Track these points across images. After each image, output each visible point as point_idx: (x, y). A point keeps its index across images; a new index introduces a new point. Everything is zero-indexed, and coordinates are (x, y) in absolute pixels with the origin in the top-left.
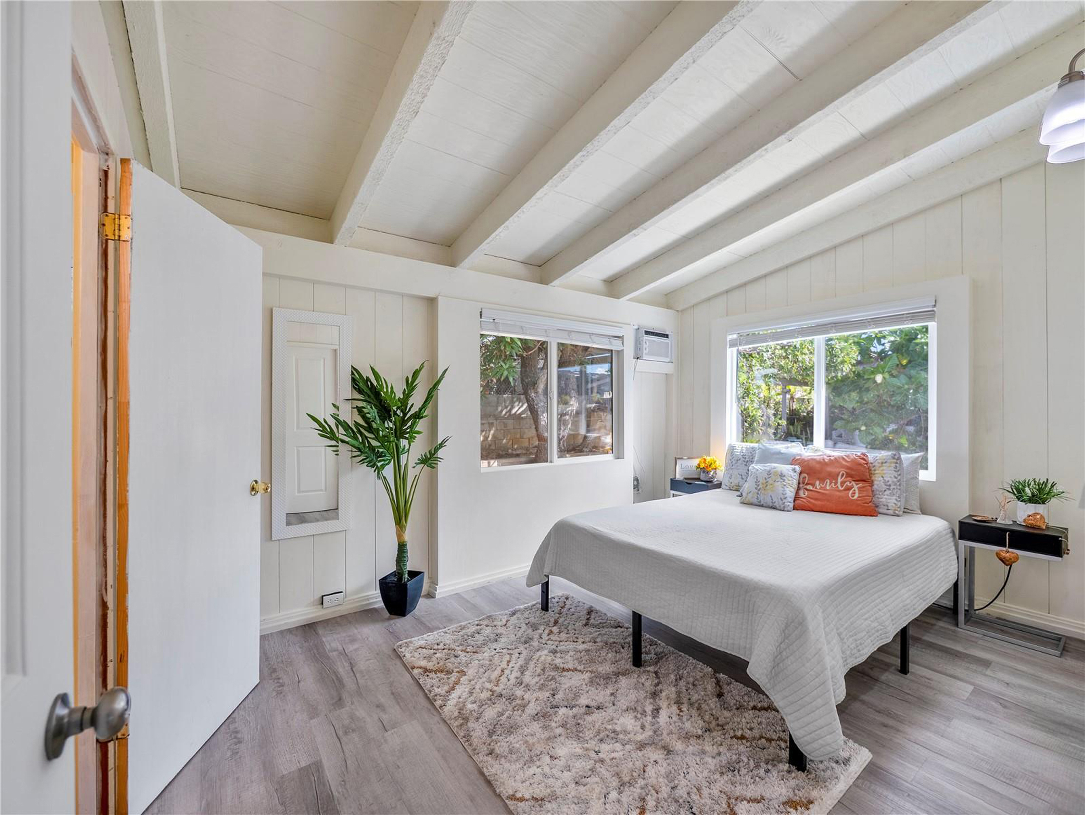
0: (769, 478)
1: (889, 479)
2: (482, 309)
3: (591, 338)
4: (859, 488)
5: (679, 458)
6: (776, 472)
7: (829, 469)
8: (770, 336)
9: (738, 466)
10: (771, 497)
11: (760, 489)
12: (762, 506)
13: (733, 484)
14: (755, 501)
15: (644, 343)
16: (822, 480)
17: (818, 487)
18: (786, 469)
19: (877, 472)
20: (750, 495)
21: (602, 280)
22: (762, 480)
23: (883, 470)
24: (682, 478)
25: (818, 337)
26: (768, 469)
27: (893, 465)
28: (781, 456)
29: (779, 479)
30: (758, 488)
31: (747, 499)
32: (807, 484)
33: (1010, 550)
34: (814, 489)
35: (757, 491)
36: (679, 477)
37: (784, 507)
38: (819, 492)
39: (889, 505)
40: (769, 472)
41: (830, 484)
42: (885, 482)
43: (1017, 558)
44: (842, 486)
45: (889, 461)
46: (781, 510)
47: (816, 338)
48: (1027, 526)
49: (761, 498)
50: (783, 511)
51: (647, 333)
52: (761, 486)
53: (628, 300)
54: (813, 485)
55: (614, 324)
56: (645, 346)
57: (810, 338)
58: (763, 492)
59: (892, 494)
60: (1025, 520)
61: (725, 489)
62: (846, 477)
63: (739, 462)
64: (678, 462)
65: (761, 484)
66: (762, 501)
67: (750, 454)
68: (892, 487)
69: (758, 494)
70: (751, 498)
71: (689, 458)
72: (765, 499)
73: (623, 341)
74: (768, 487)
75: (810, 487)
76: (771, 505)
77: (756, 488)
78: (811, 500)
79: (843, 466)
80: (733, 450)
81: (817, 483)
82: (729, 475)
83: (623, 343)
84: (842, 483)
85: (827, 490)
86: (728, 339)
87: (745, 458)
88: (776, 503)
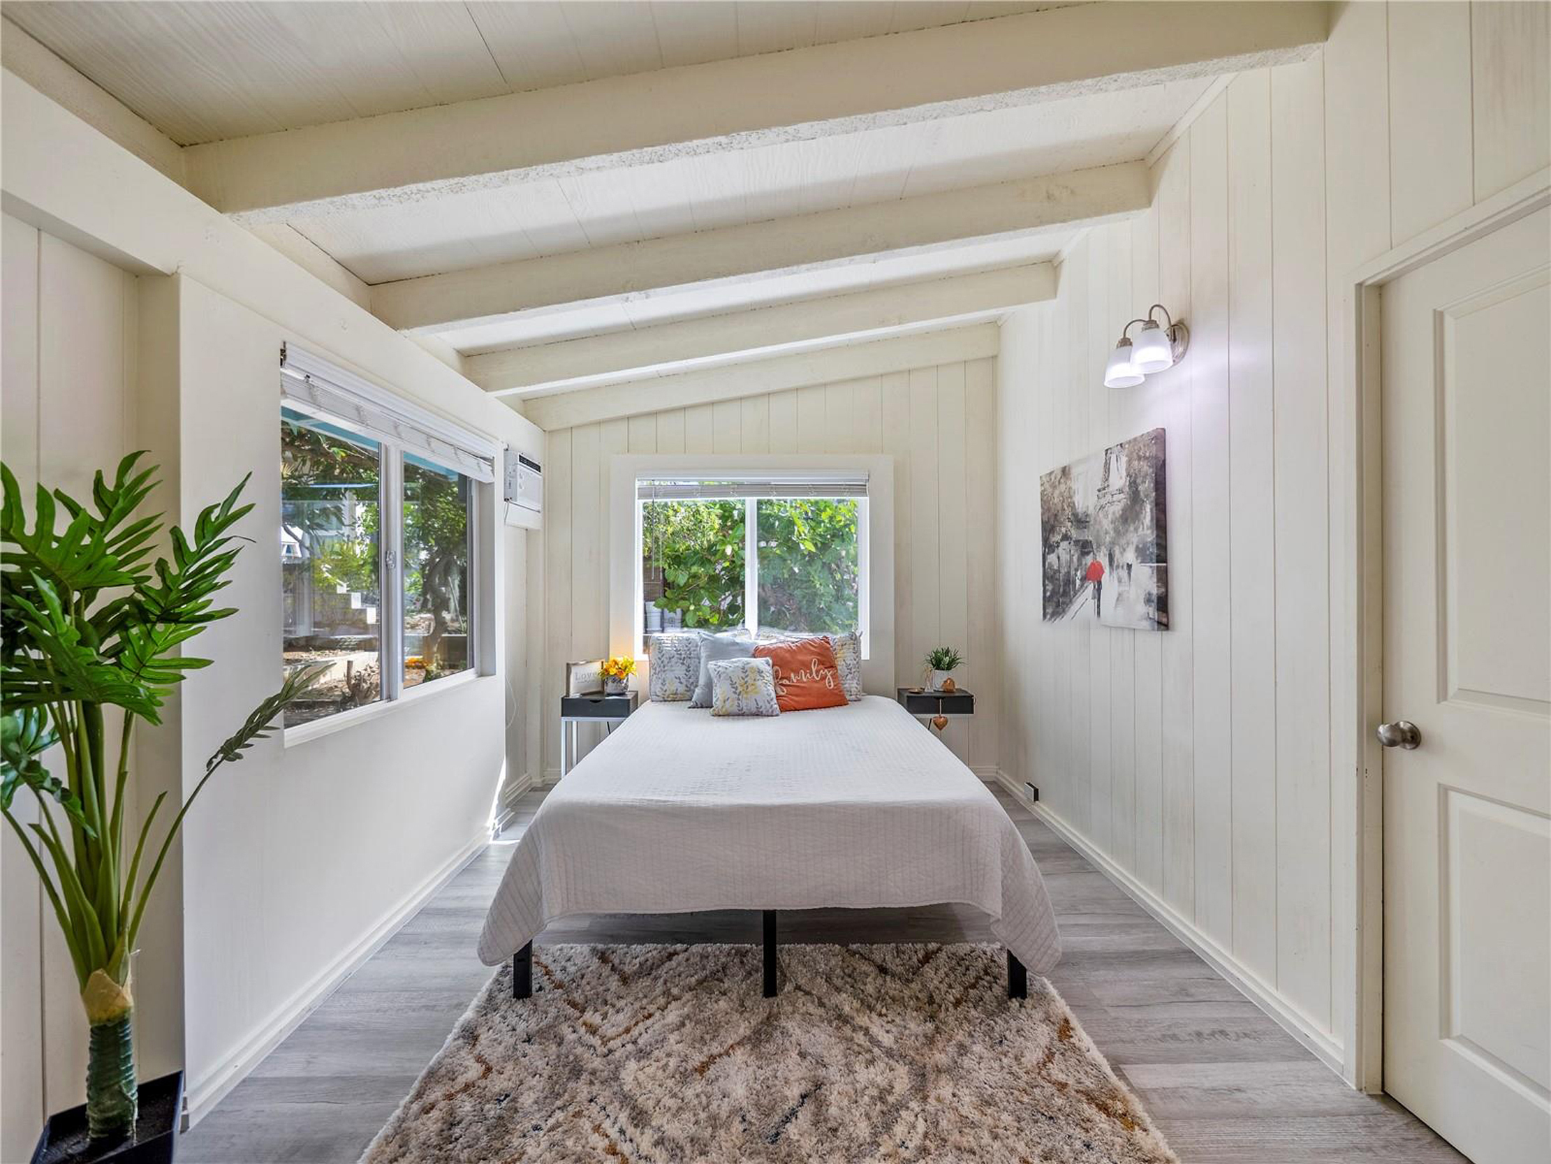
0: (747, 676)
1: (851, 662)
2: (285, 343)
3: (456, 454)
4: (831, 675)
5: (574, 664)
6: (752, 668)
7: (800, 657)
8: (697, 489)
9: (672, 666)
10: (756, 700)
11: (740, 692)
12: (743, 715)
13: (668, 693)
14: (735, 709)
15: (518, 477)
16: (797, 672)
17: (795, 681)
18: (761, 663)
19: (838, 655)
20: (728, 704)
21: (454, 349)
22: (738, 682)
23: (844, 653)
24: (577, 696)
25: (751, 498)
26: (740, 664)
27: (852, 646)
28: (737, 647)
29: (759, 677)
30: (738, 691)
31: (724, 710)
32: (782, 678)
33: (942, 715)
34: (791, 683)
35: (736, 696)
36: (574, 694)
37: (772, 712)
38: (798, 686)
39: (852, 690)
40: (743, 668)
41: (805, 675)
42: (848, 666)
43: (946, 721)
44: (817, 676)
45: (848, 643)
46: (768, 716)
47: (748, 499)
48: (944, 692)
49: (743, 704)
50: (772, 716)
51: (522, 459)
52: (740, 689)
53: (496, 398)
54: (789, 679)
55: (481, 433)
56: (519, 481)
57: (742, 498)
58: (745, 696)
59: (853, 678)
60: (942, 687)
61: (657, 701)
62: (818, 664)
63: (674, 660)
64: (574, 670)
65: (739, 687)
66: (745, 708)
67: (686, 649)
68: (853, 670)
69: (739, 699)
70: (731, 706)
71: (587, 662)
72: (748, 704)
73: (492, 466)
74: (750, 689)
75: (785, 682)
76: (754, 710)
77: (735, 693)
78: (793, 698)
79: (813, 653)
80: (660, 643)
81: (792, 675)
82: (660, 681)
83: (493, 471)
84: (817, 672)
85: (804, 683)
86: (637, 487)
87: (681, 654)
88: (764, 707)
